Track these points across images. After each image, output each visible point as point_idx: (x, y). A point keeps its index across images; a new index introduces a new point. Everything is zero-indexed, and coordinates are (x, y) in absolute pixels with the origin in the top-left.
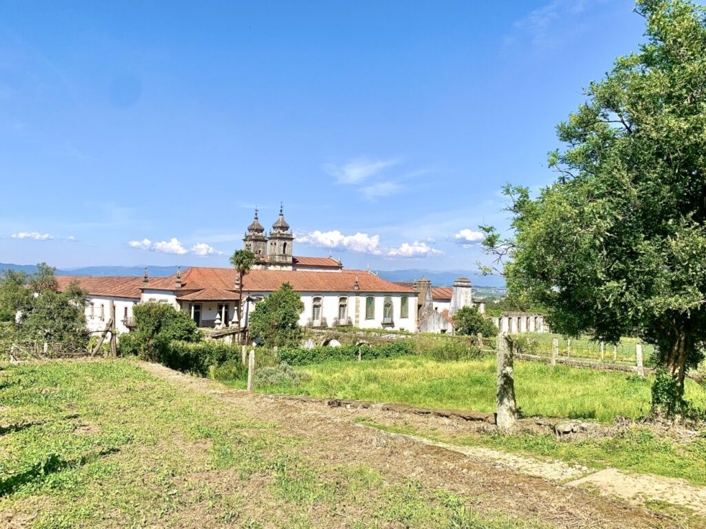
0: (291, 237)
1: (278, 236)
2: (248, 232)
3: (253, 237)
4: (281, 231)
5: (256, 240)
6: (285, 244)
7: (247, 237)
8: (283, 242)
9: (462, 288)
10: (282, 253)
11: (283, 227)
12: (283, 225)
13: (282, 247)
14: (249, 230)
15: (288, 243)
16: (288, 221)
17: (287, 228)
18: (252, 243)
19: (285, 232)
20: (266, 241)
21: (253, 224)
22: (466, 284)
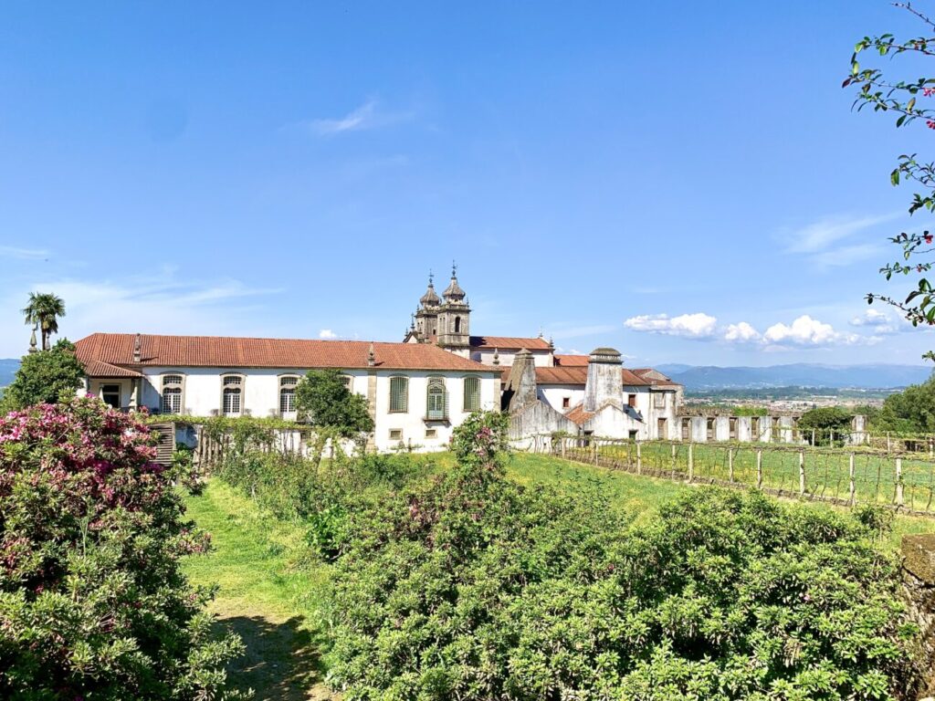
0: (467, 308)
1: (447, 307)
2: (420, 305)
3: (425, 312)
4: (453, 302)
5: (427, 316)
6: (458, 320)
7: (419, 312)
8: (455, 316)
9: (601, 365)
10: (453, 331)
11: (455, 295)
12: (455, 292)
13: (453, 324)
14: (422, 302)
15: (462, 317)
16: (463, 288)
17: (461, 297)
18: (423, 319)
19: (459, 302)
20: (436, 317)
21: (426, 295)
22: (609, 358)
